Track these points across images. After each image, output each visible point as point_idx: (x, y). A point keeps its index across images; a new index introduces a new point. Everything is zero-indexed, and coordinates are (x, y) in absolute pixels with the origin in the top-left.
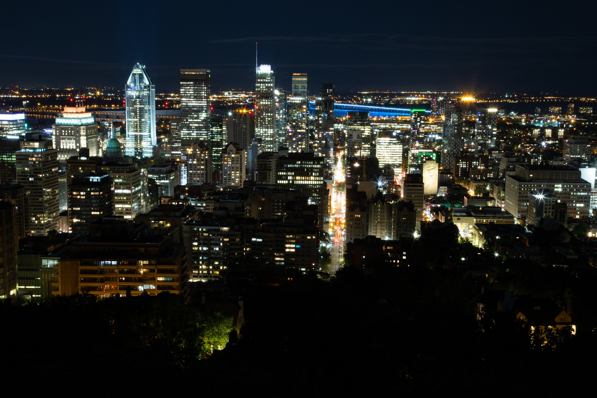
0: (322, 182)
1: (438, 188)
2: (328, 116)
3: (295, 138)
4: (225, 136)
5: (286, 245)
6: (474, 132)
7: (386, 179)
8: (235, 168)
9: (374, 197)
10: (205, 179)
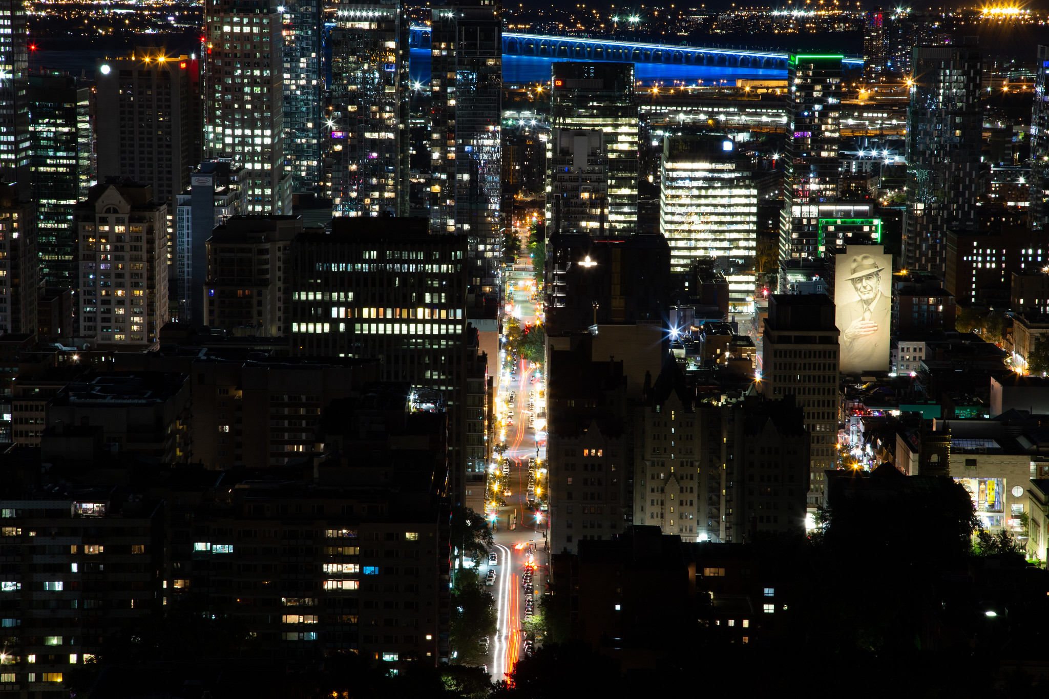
0: (459, 327)
1: (893, 345)
2: (478, 78)
3: (358, 164)
4: (86, 155)
5: (325, 566)
6: (1028, 136)
7: (699, 315)
8: (127, 276)
9: (654, 381)
10: (9, 319)
